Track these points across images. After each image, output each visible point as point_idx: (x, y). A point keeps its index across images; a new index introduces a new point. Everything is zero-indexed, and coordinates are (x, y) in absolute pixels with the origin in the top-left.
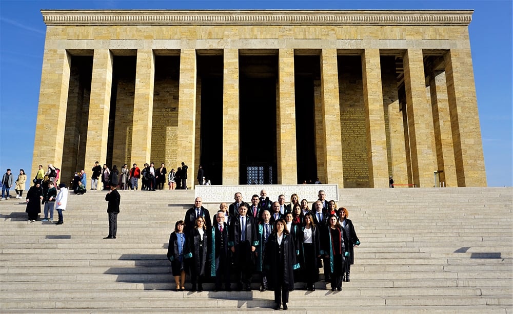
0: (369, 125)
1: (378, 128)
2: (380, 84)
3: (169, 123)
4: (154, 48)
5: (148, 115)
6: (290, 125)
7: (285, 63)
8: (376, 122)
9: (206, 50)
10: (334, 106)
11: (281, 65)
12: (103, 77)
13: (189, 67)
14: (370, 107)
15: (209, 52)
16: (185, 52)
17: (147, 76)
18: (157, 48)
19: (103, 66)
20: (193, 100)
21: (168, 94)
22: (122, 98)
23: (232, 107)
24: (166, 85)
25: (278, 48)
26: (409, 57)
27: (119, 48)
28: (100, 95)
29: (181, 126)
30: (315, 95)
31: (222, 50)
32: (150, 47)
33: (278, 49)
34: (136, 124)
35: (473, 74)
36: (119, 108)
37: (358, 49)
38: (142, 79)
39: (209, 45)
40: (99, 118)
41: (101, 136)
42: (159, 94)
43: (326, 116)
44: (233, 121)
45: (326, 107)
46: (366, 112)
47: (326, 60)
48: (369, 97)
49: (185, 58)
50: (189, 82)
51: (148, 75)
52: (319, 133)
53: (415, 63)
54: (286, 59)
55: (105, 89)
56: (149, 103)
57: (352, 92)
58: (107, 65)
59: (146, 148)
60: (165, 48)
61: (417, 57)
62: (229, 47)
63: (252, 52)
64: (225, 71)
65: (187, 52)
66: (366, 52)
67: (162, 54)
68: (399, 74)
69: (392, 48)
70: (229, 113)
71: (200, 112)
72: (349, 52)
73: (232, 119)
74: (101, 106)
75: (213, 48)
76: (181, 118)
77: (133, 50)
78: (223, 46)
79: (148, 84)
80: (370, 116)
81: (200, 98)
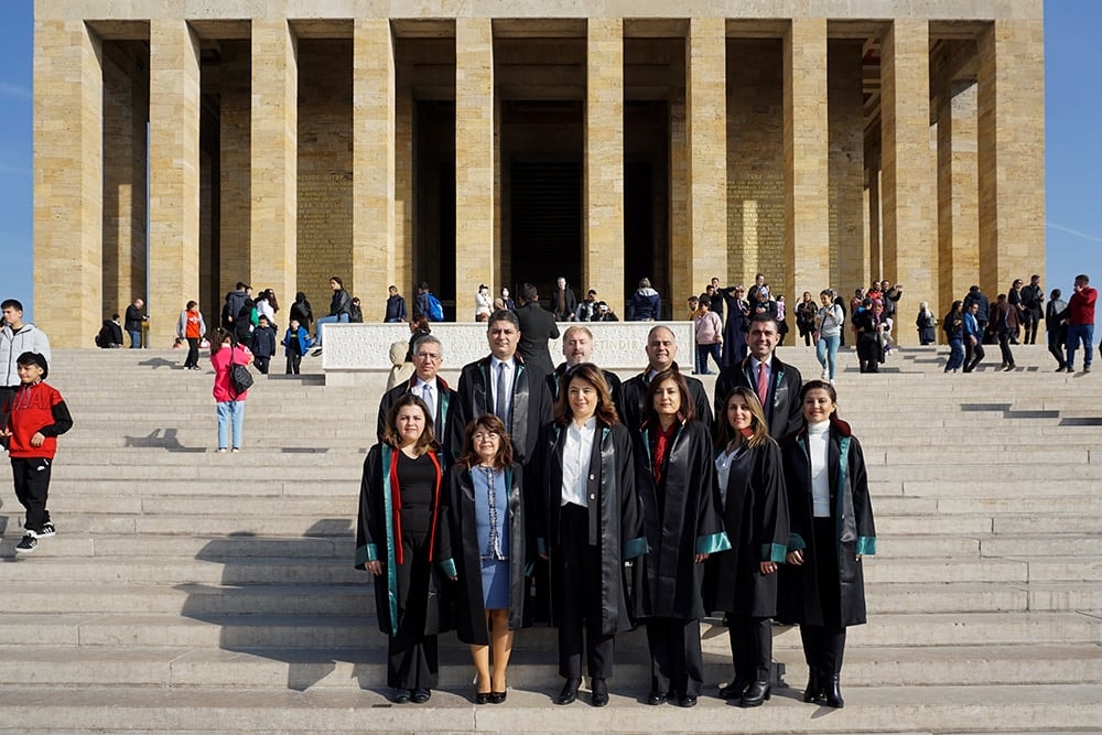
0: (793, 208)
1: (812, 217)
2: (825, 107)
3: (341, 208)
4: (292, 17)
5: (284, 184)
6: (609, 208)
7: (600, 55)
8: (808, 203)
9: (414, 21)
10: (712, 162)
11: (592, 61)
12: (176, 90)
13: (374, 64)
14: (798, 165)
15: (424, 27)
16: (364, 26)
17: (278, 88)
18: (299, 17)
19: (175, 62)
20: (385, 149)
21: (336, 139)
22: (232, 147)
23: (477, 165)
24: (330, 117)
25: (584, 16)
26: (896, 41)
27: (208, 17)
28: (173, 135)
29: (361, 210)
30: (673, 140)
31: (452, 22)
32: (283, 15)
33: (586, 20)
34: (259, 205)
35: (1042, 85)
36: (228, 172)
37: (775, 20)
38: (265, 95)
39: (420, 8)
40: (173, 191)
41: (181, 234)
42: (315, 139)
43: (694, 186)
44: (480, 199)
45: (697, 165)
46: (788, 179)
47: (698, 47)
48: (795, 139)
49: (365, 43)
50: (376, 103)
51: (280, 85)
52: (680, 232)
53: (911, 55)
54: (605, 43)
55: (182, 120)
56: (286, 156)
57: (759, 135)
58: (182, 59)
59: (283, 262)
60: (317, 17)
61: (913, 40)
62: (469, 14)
63: (527, 27)
64: (460, 75)
65: (370, 26)
66: (794, 25)
67: (314, 33)
68: (871, 94)
69: (858, 16)
70: (471, 178)
71: (410, 183)
72: (754, 27)
73: (477, 192)
74: (176, 162)
75: (431, 16)
76: (359, 192)
77: (242, 21)
78: (456, 10)
79: (280, 107)
80: (795, 187)
81: (411, 149)
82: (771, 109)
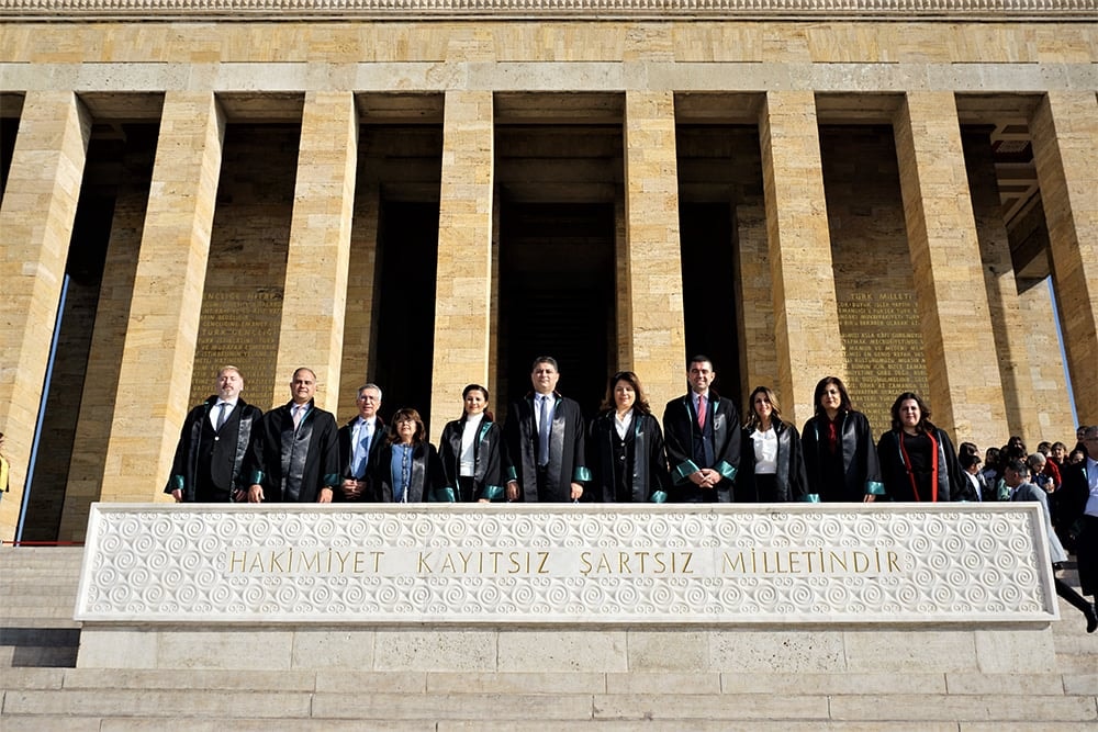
0: (939, 332)
1: (972, 344)
2: (967, 200)
3: (266, 336)
4: (221, 88)
5: (181, 297)
6: (664, 332)
7: (645, 135)
8: (960, 325)
9: (388, 95)
10: (813, 271)
11: (633, 141)
12: (44, 176)
13: (329, 145)
14: (939, 274)
15: (400, 103)
16: (318, 101)
17: (189, 174)
18: (230, 89)
19: (52, 141)
20: (334, 252)
21: (270, 247)
22: (123, 257)
23: (468, 273)
24: (265, 220)
25: (621, 89)
26: (1055, 117)
27: (105, 89)
28: (29, 233)
29: (291, 334)
30: (741, 250)
31: (439, 97)
32: (210, 87)
33: (623, 94)
34: (140, 325)
36: (111, 289)
37: (882, 95)
38: (171, 183)
39: (398, 79)
40: (15, 306)
41: (15, 364)
42: (241, 248)
43: (788, 303)
44: (469, 320)
45: (789, 274)
46: (923, 293)
47: (780, 125)
48: (931, 241)
49: (318, 119)
50: (326, 193)
51: (194, 170)
52: (759, 371)
53: (1077, 135)
54: (650, 121)
55: (46, 213)
56: (190, 259)
57: (861, 243)
58: (61, 139)
59: (165, 407)
60: (255, 89)
61: (1080, 116)
62: (463, 87)
63: (541, 102)
64: (448, 159)
65: (326, 101)
66: (910, 99)
67: (250, 111)
69: (997, 88)
70: (457, 292)
71: (370, 304)
72: (854, 103)
73: (466, 311)
74: (27, 267)
75: (411, 88)
76: (291, 309)
77: (152, 93)
78: (445, 81)
79: (191, 198)
80: (938, 303)
81: (373, 261)
82: (874, 211)
